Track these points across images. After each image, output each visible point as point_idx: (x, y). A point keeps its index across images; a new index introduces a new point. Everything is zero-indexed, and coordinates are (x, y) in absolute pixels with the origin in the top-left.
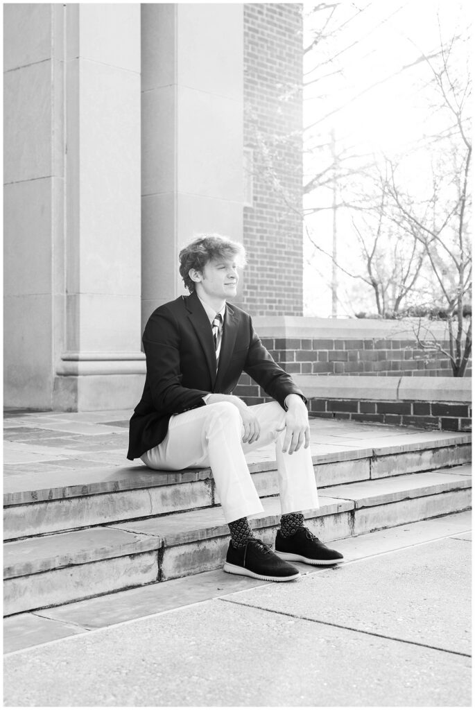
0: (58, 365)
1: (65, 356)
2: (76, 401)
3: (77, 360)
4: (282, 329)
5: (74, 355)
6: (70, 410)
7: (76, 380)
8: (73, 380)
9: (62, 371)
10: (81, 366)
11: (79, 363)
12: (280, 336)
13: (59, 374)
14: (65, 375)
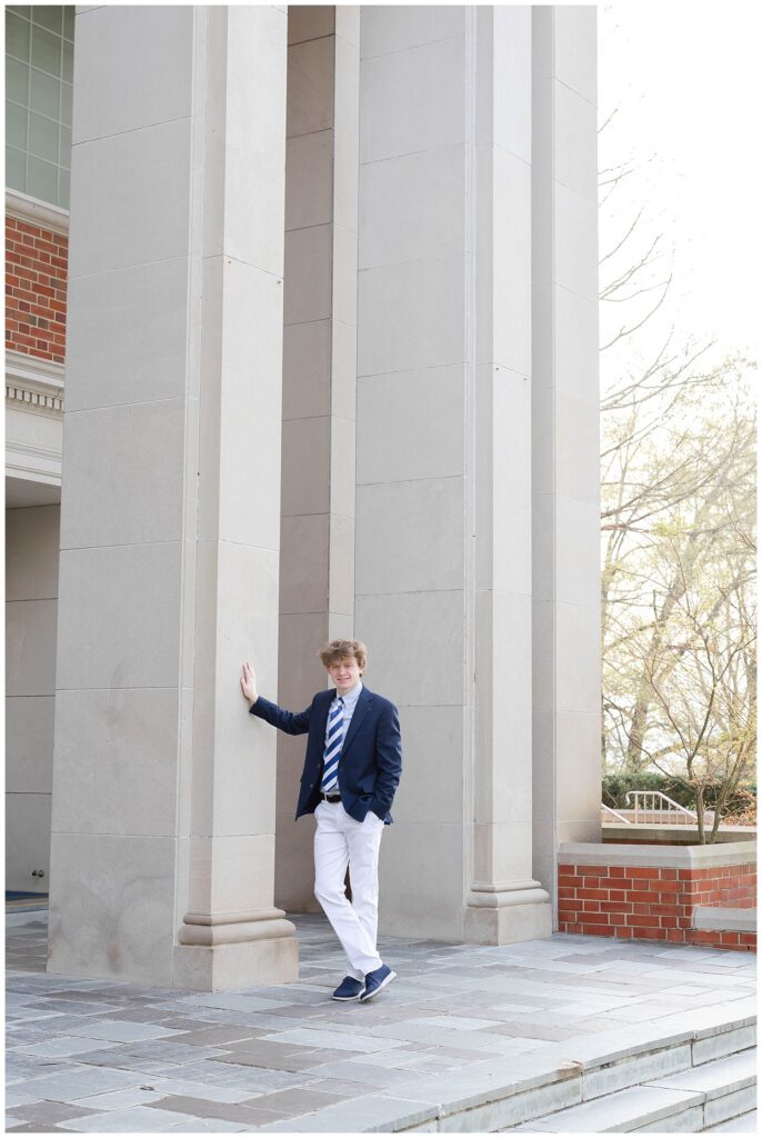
0: (468, 896)
1: (476, 886)
2: (496, 934)
3: (492, 891)
4: (688, 860)
5: (488, 886)
6: (488, 944)
7: (497, 912)
8: (493, 912)
9: (476, 902)
10: (500, 898)
11: (496, 895)
12: (683, 866)
13: (469, 906)
14: (478, 907)
